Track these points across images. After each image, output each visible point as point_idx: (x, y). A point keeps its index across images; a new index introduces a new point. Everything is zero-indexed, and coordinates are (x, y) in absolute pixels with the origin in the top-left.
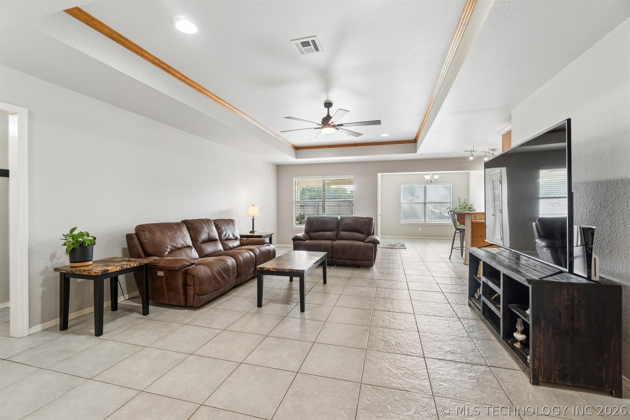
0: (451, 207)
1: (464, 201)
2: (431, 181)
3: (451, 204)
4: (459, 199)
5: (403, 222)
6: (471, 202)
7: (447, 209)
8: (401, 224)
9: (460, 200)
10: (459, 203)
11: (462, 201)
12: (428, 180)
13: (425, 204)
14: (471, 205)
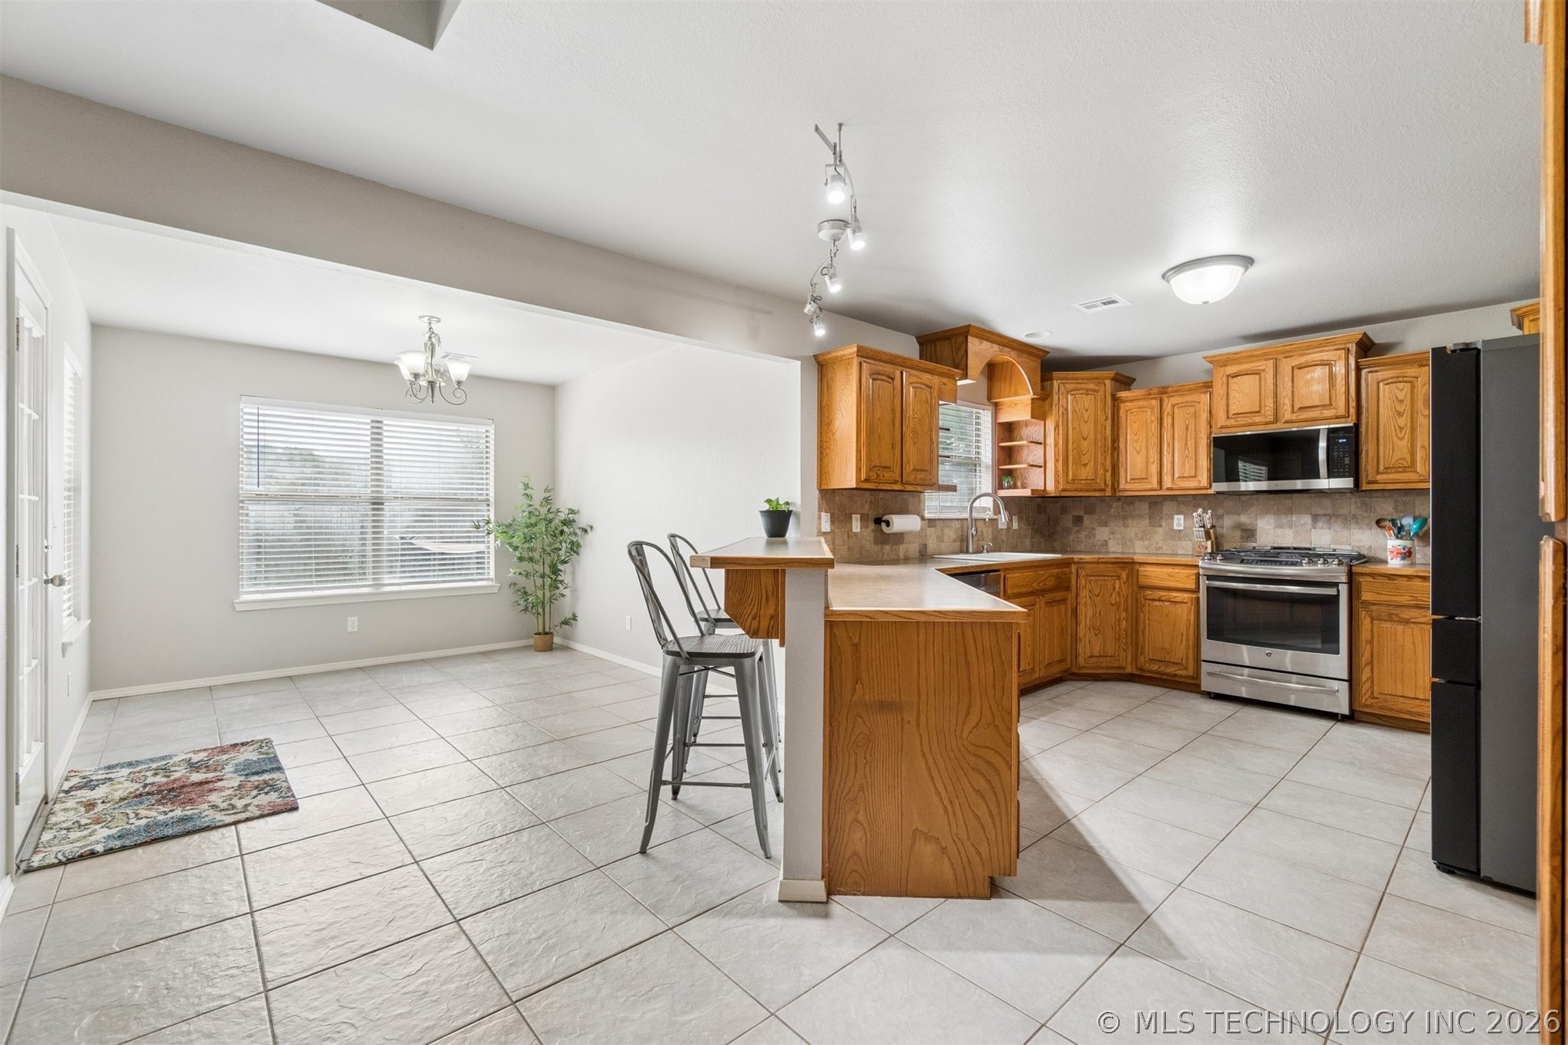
0: (492, 519)
1: (547, 495)
2: (432, 384)
3: (492, 509)
4: (526, 486)
5: (251, 594)
6: (565, 501)
7: (478, 527)
8: (238, 608)
9: (528, 492)
10: (526, 501)
11: (538, 495)
12: (416, 376)
13: (377, 503)
14: (572, 511)
